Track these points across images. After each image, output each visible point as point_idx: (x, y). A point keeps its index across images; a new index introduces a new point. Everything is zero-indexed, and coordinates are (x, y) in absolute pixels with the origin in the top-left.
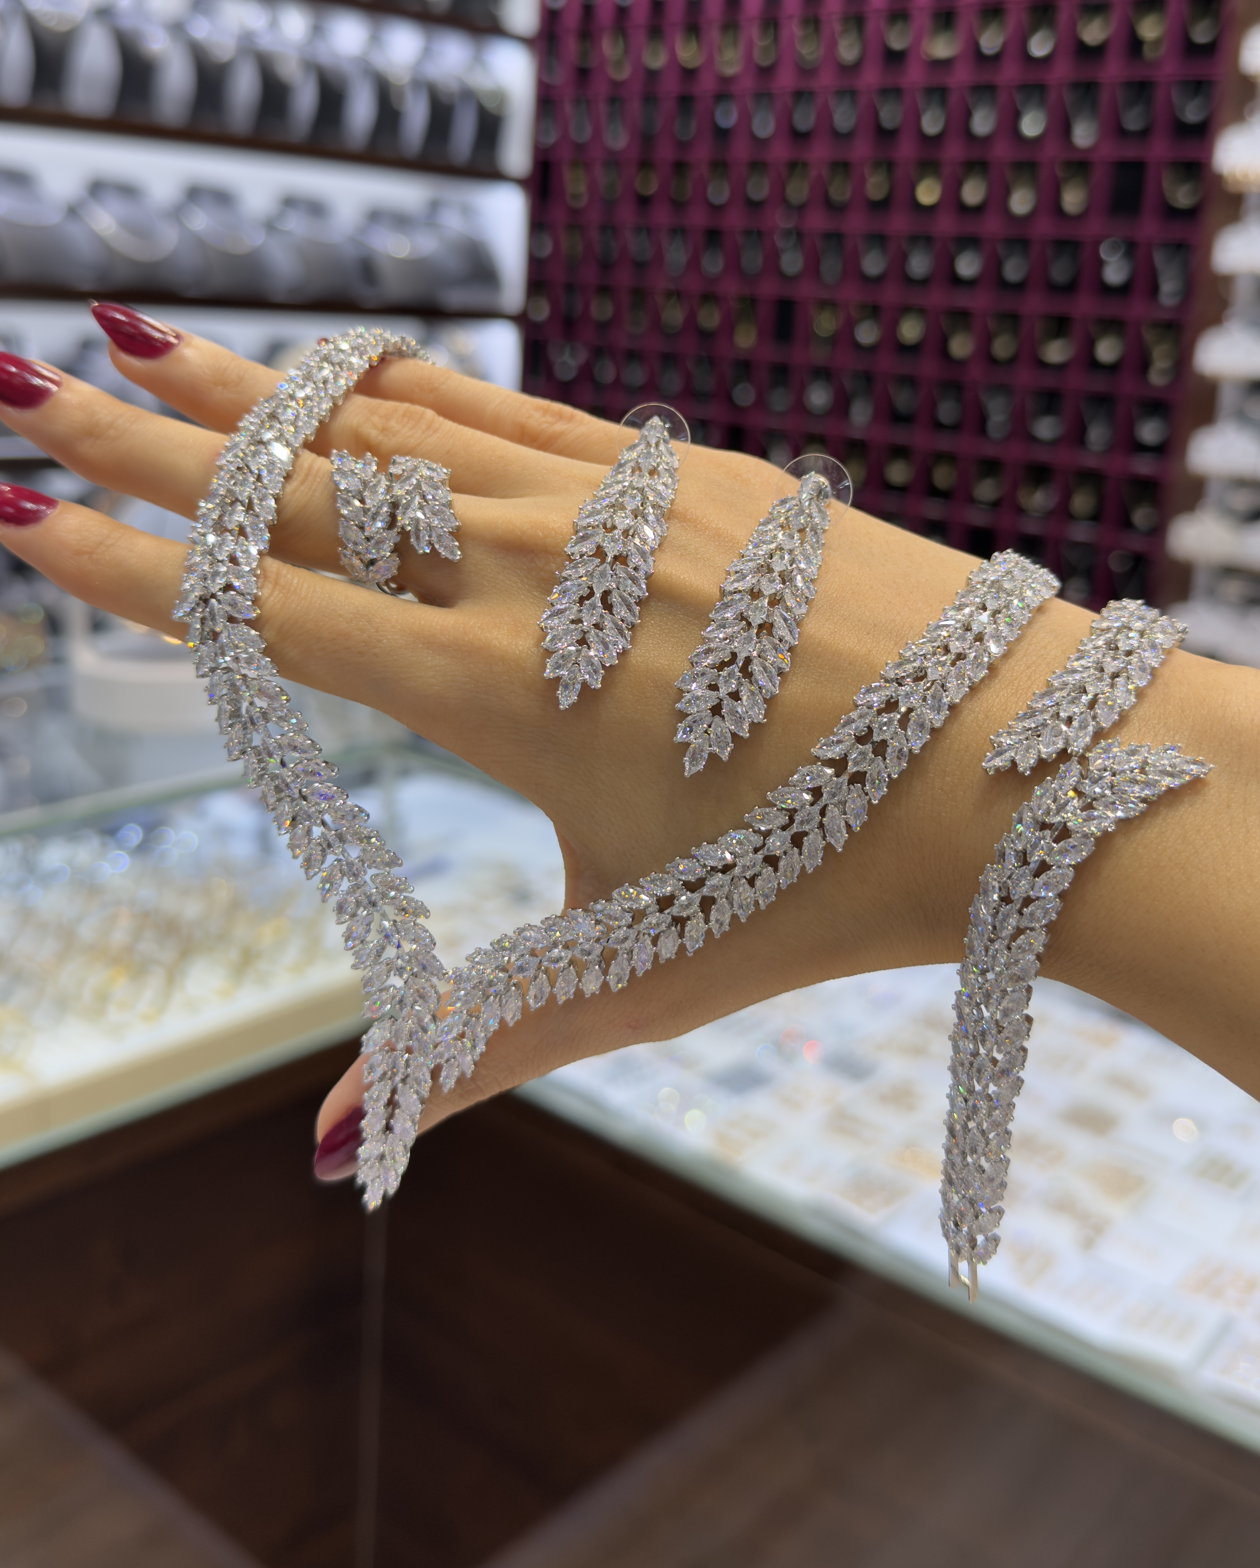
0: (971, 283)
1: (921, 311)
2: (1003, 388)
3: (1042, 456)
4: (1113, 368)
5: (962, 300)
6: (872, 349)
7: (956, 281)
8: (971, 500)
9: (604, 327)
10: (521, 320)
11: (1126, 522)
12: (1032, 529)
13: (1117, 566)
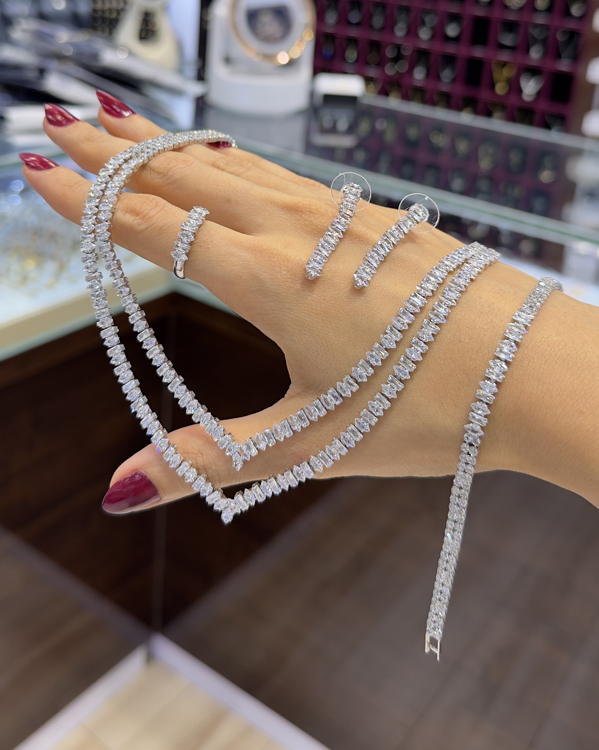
11: (567, 13)
12: (512, 17)
13: (560, 37)
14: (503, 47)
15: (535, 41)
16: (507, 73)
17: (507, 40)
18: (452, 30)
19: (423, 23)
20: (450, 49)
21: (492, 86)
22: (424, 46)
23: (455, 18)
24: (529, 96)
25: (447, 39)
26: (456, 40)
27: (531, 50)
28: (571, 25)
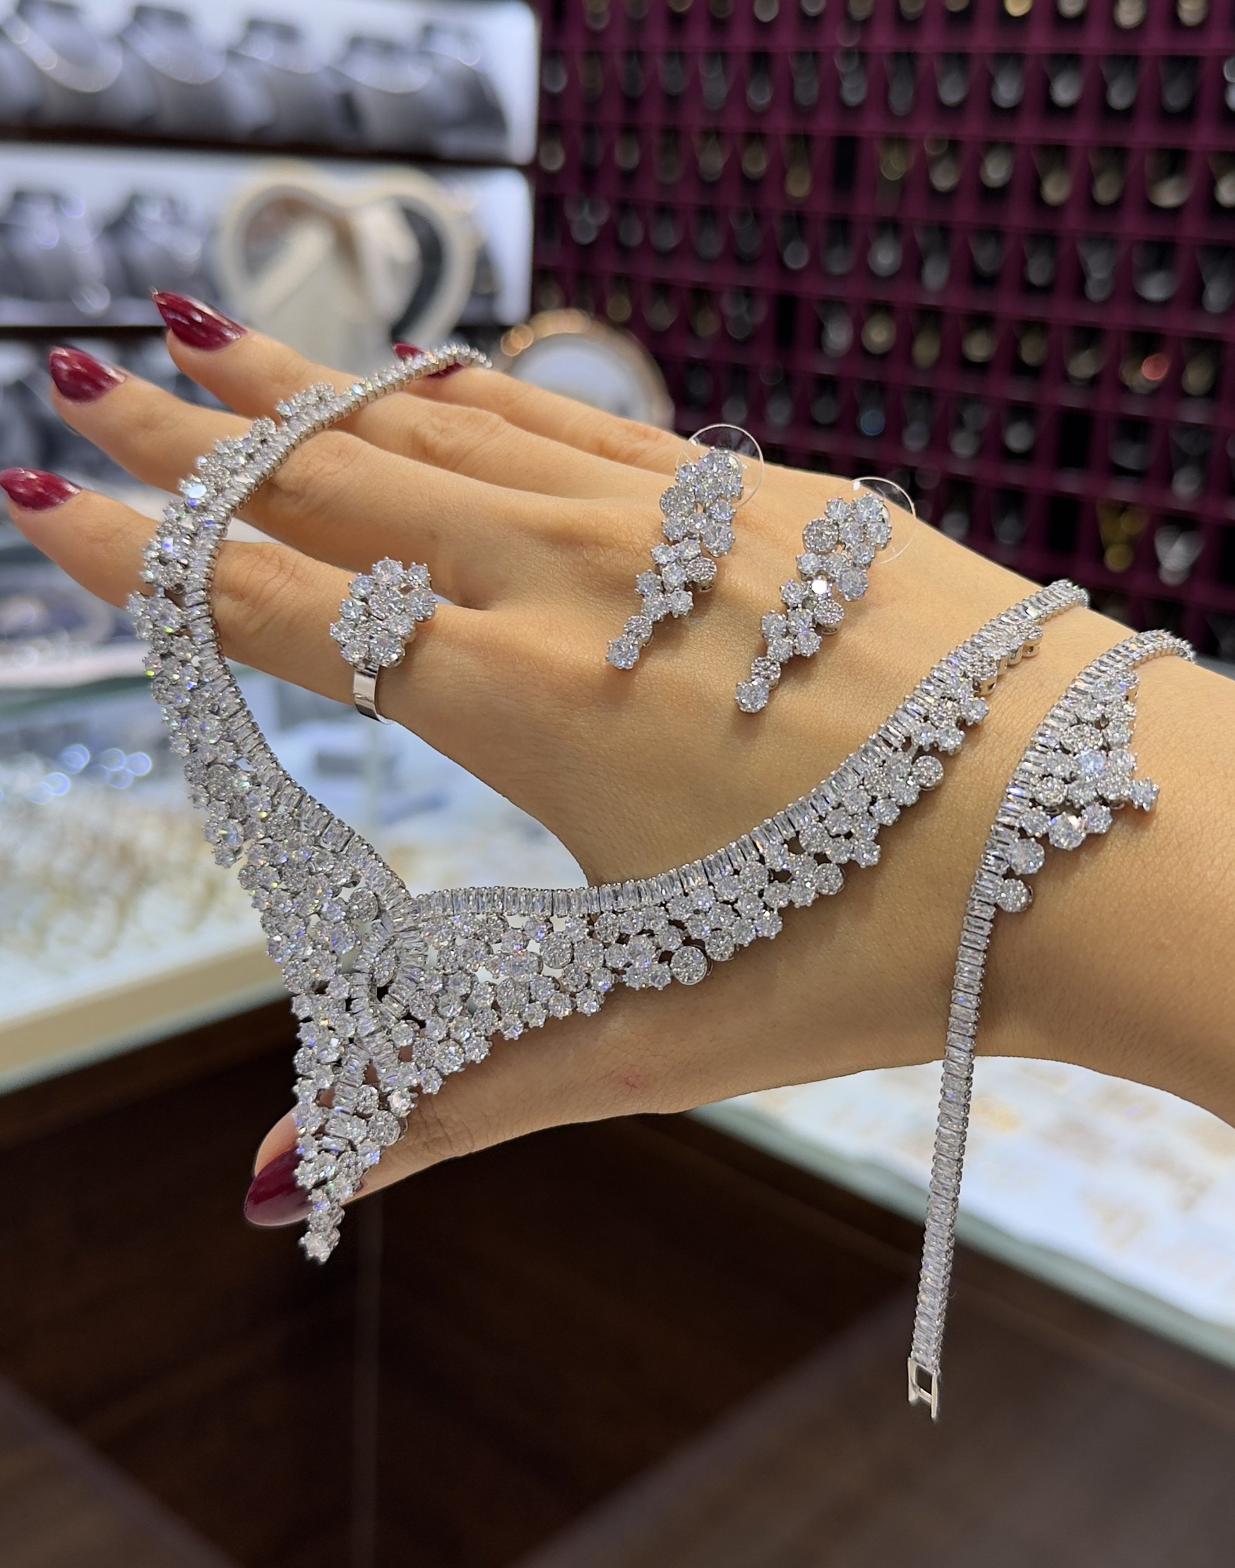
0: (1069, 111)
1: (1010, 146)
2: (1107, 240)
3: (1151, 321)
6: (951, 195)
7: (1051, 109)
8: (1066, 377)
9: (629, 177)
10: (532, 171)
12: (1136, 409)
14: (1120, 472)
15: (1184, 460)
16: (1127, 526)
17: (1129, 456)
18: (1018, 438)
19: (960, 423)
20: (1015, 476)
21: (1099, 551)
24: (1174, 574)
26: (1025, 457)
27: (1175, 477)
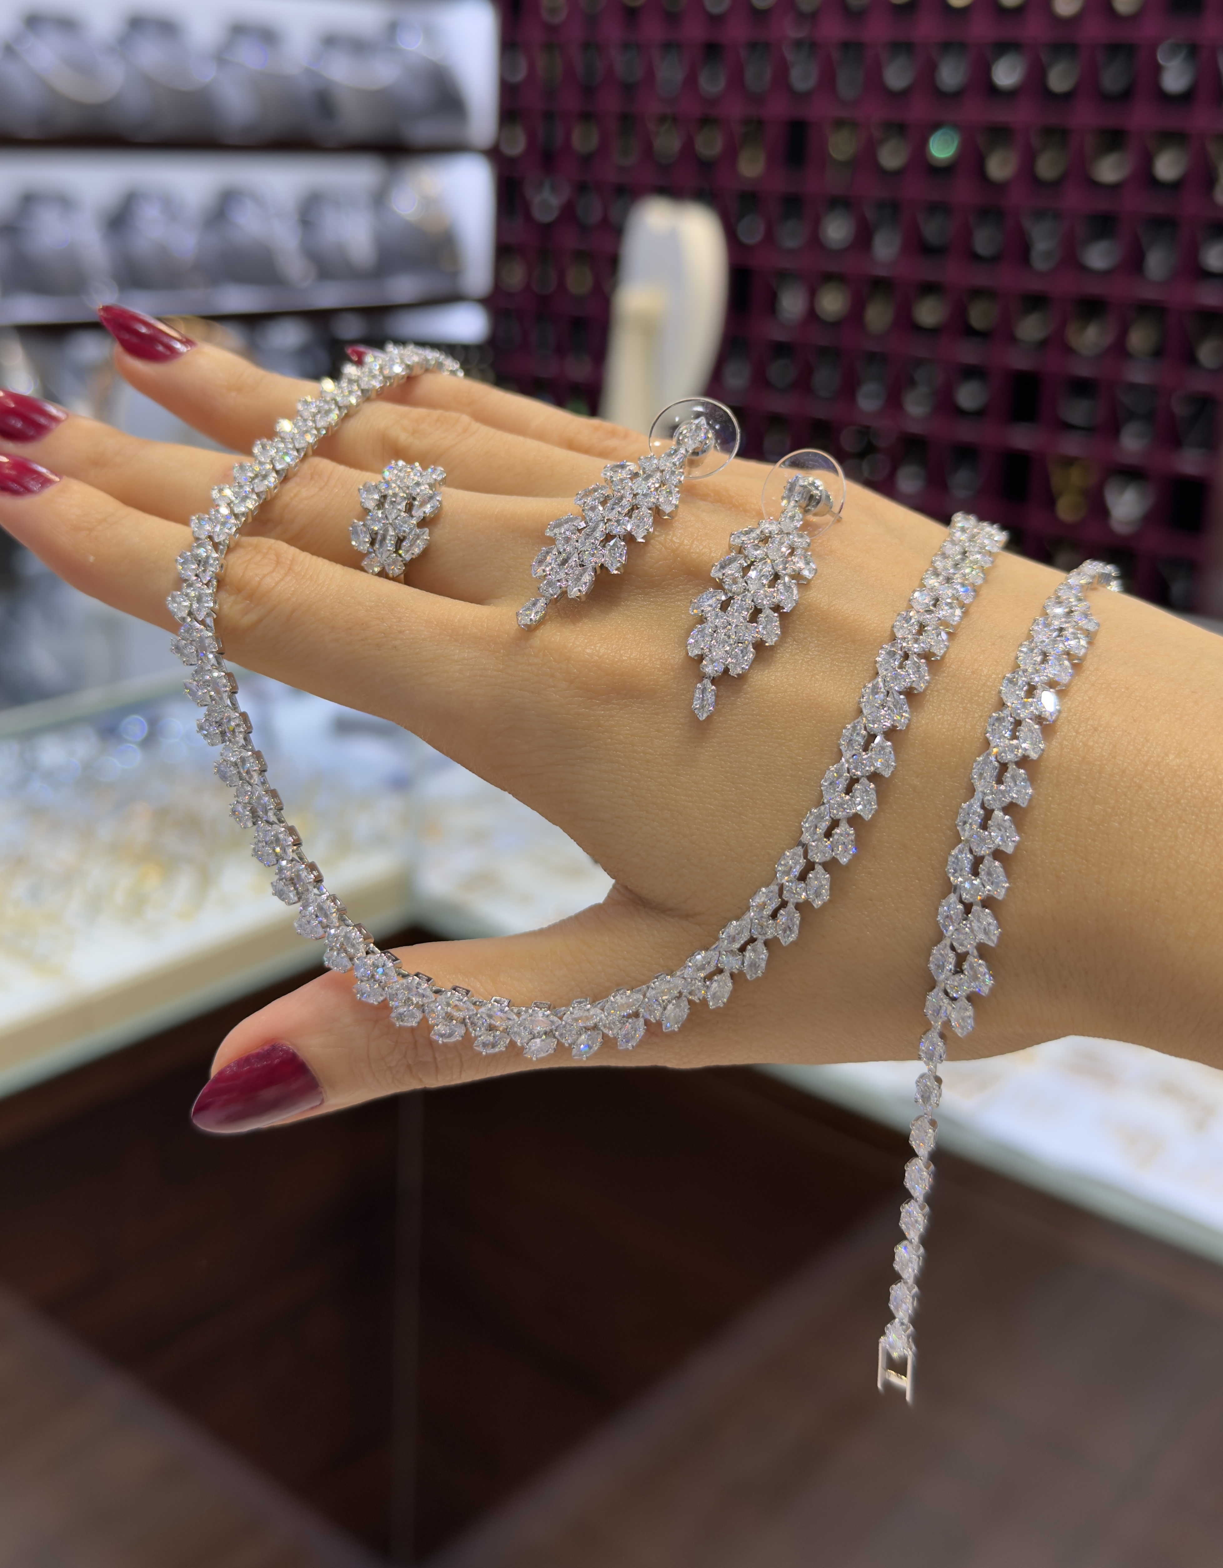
0: (1011, 95)
2: (1050, 213)
3: (1094, 288)
4: (1176, 186)
5: (1001, 115)
6: (898, 173)
7: (993, 91)
8: (1013, 341)
9: (588, 160)
10: (494, 154)
11: (1190, 359)
12: (1083, 370)
13: (1180, 409)
14: (1069, 427)
15: (1131, 416)
16: (1076, 478)
17: (1078, 413)
18: (968, 397)
19: (912, 383)
20: (966, 432)
21: (1050, 501)
22: (915, 429)
23: (970, 372)
24: (1124, 523)
25: (961, 412)
26: (977, 415)
27: (1122, 431)
28: (1199, 384)
